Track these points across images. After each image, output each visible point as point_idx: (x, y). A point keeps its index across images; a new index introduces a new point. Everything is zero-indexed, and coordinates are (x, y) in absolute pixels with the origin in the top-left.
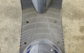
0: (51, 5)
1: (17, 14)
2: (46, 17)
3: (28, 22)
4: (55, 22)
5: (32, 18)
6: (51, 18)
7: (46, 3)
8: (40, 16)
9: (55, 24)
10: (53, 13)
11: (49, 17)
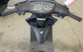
0: (47, 39)
1: (25, 47)
2: (44, 46)
3: (33, 49)
4: (50, 49)
5: (36, 47)
6: (47, 46)
7: (43, 38)
8: (40, 45)
9: (49, 50)
10: (48, 43)
11: (46, 46)
